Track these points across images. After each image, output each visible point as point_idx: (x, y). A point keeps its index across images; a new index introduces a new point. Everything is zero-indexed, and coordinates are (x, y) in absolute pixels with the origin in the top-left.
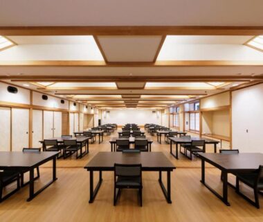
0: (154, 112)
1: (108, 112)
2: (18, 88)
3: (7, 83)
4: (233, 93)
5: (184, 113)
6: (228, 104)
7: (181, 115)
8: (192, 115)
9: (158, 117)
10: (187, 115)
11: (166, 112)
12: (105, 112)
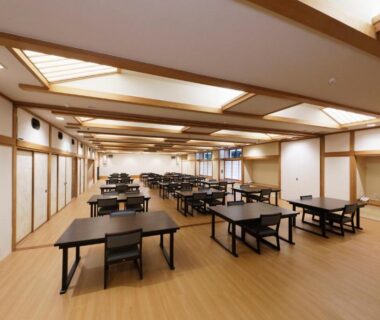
0: (173, 157)
1: (111, 156)
2: (41, 123)
3: (32, 113)
4: (282, 144)
5: (219, 160)
6: (277, 153)
7: (215, 163)
8: (228, 163)
9: (178, 164)
10: (222, 163)
11: (189, 158)
12: (105, 157)
